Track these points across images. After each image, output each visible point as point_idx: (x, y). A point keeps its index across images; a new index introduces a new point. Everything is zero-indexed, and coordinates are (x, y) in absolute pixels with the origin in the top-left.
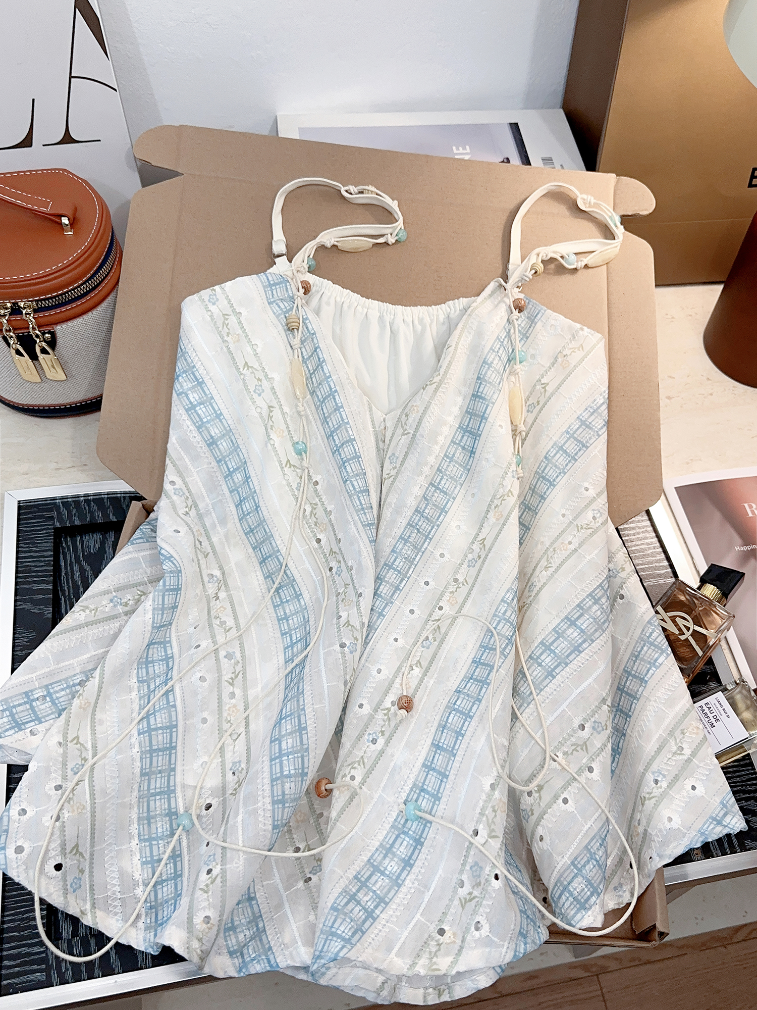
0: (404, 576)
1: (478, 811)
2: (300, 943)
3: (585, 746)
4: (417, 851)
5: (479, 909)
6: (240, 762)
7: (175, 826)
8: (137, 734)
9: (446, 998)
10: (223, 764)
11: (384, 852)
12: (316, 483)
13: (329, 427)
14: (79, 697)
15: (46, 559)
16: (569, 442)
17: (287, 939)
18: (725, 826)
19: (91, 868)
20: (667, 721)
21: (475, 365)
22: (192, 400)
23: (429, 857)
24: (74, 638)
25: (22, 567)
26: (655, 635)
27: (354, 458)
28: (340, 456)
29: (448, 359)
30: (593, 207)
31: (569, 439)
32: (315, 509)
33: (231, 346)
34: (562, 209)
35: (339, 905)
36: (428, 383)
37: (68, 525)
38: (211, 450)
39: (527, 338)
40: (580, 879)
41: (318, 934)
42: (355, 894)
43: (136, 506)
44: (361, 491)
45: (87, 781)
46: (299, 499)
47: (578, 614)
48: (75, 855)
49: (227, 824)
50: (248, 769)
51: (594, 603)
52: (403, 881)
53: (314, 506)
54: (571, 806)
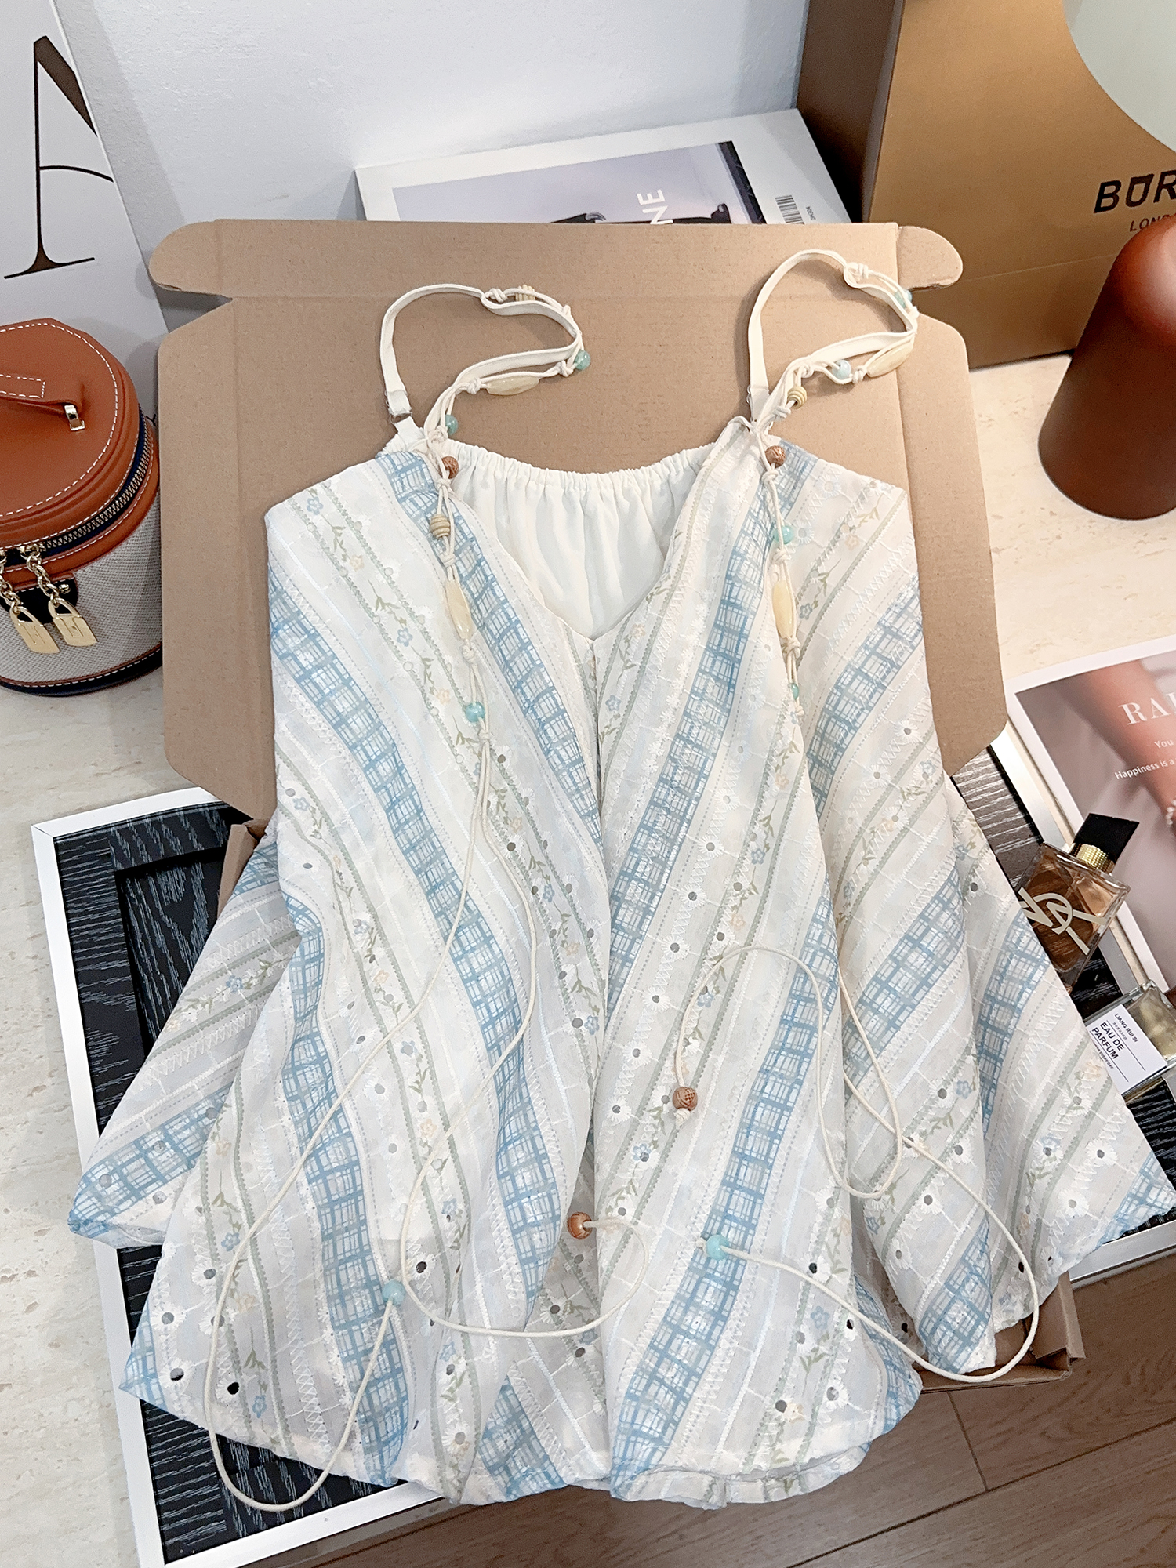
0: (654, 888)
1: (814, 1238)
2: (588, 1446)
3: (948, 1119)
4: (730, 1299)
5: (831, 1371)
6: (454, 1201)
7: (379, 1301)
8: (305, 1182)
9: (796, 1491)
10: (430, 1205)
11: (684, 1305)
12: (502, 759)
13: (514, 675)
14: (213, 1138)
15: (112, 922)
16: (870, 662)
17: (568, 1443)
18: (1151, 1206)
19: (276, 1379)
20: (1056, 1062)
21: (720, 557)
22: (304, 664)
23: (748, 1306)
24: (188, 1050)
25: (78, 939)
26: (1025, 940)
27: (556, 715)
28: (536, 715)
29: (680, 552)
30: (869, 282)
31: (869, 656)
32: (503, 798)
33: (352, 575)
34: (820, 288)
35: (636, 1390)
36: (654, 591)
37: (134, 864)
38: (339, 733)
39: (792, 505)
40: (958, 1305)
41: (613, 1434)
42: (655, 1371)
43: (238, 832)
44: (573, 764)
45: (250, 1261)
46: (481, 789)
47: (923, 928)
48: (253, 1366)
49: (460, 1297)
50: (469, 1211)
51: (943, 909)
52: (717, 1341)
53: (501, 794)
54: (936, 1207)
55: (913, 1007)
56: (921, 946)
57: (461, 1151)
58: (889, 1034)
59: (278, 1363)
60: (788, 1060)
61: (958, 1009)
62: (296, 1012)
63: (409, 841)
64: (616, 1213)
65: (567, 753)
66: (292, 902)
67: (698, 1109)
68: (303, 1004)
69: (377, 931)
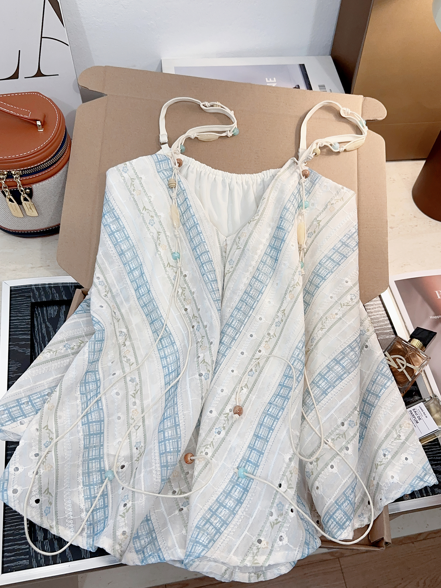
0: (238, 331)
1: (281, 473)
2: (177, 546)
3: (344, 435)
4: (245, 495)
5: (282, 529)
6: (140, 442)
7: (103, 478)
8: (81, 425)
9: (262, 579)
10: (130, 443)
11: (226, 495)
12: (185, 276)
13: (194, 244)
14: (47, 403)
15: (27, 321)
16: (335, 255)
17: (170, 544)
18: (425, 482)
19: (56, 501)
20: (391, 420)
21: (279, 210)
22: (113, 229)
23: (252, 499)
24: (44, 368)
25: (12, 325)
26: (385, 369)
27: (208, 262)
28: (200, 260)
29: (263, 206)
30: (349, 115)
31: (334, 253)
32: (184, 291)
33: (136, 197)
34: (331, 117)
35: (200, 525)
36: (252, 220)
37: (39, 301)
38: (121, 258)
39: (310, 193)
40: (340, 511)
41: (188, 542)
42: (209, 519)
43: (78, 291)
44: (213, 281)
45: (53, 452)
46: (175, 285)
47: (341, 357)
48: (47, 494)
49: (134, 478)
50: (145, 447)
51: (351, 351)
52: (237, 512)
53: (183, 289)
54: (335, 470)
55: (334, 387)
56: (340, 364)
57: (147, 422)
58: (323, 397)
59: (58, 495)
60: (280, 400)
61: (353, 391)
62: (89, 359)
63: (144, 303)
64: (204, 454)
65: (211, 276)
66: (94, 319)
67: (242, 416)
68: (92, 357)
69: (128, 336)
